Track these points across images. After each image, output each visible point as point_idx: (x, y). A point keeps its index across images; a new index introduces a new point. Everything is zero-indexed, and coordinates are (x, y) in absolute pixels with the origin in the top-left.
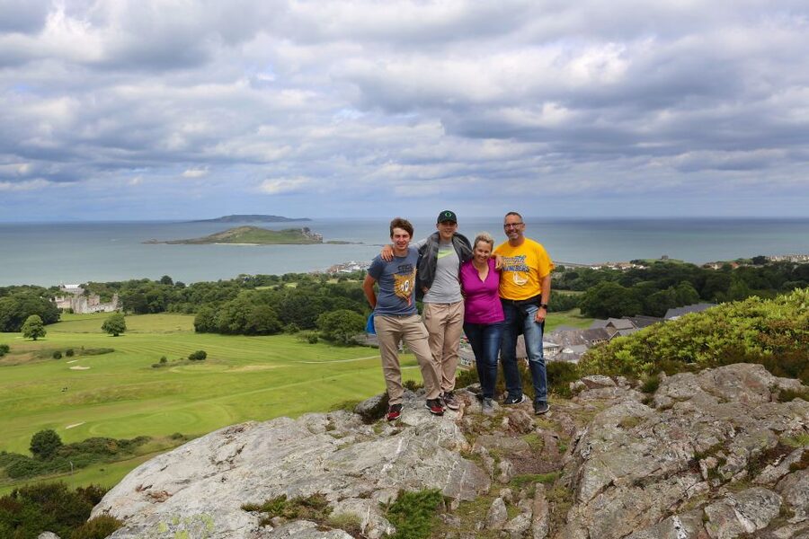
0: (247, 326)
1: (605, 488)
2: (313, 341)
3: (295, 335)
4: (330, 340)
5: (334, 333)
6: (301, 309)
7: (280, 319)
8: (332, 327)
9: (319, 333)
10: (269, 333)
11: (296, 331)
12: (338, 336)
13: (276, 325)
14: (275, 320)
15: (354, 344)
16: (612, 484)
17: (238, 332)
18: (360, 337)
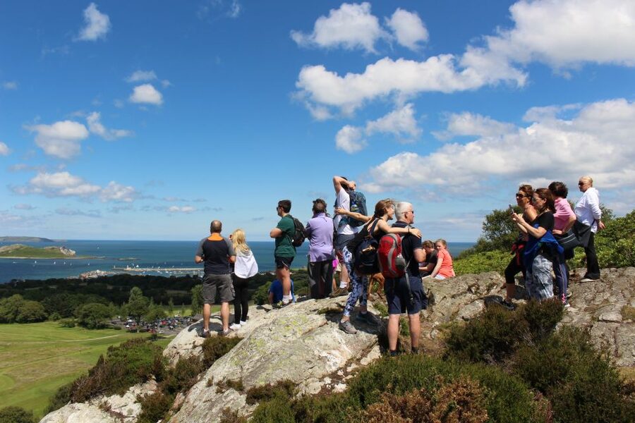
0: (20, 317)
1: (443, 299)
2: (71, 326)
3: (56, 323)
4: (83, 324)
5: (87, 320)
6: (62, 303)
7: (46, 311)
8: (86, 316)
9: (76, 320)
10: (37, 321)
11: (58, 319)
12: (90, 322)
13: (43, 316)
14: (42, 312)
15: (103, 327)
16: (445, 297)
17: (13, 321)
18: (108, 322)
